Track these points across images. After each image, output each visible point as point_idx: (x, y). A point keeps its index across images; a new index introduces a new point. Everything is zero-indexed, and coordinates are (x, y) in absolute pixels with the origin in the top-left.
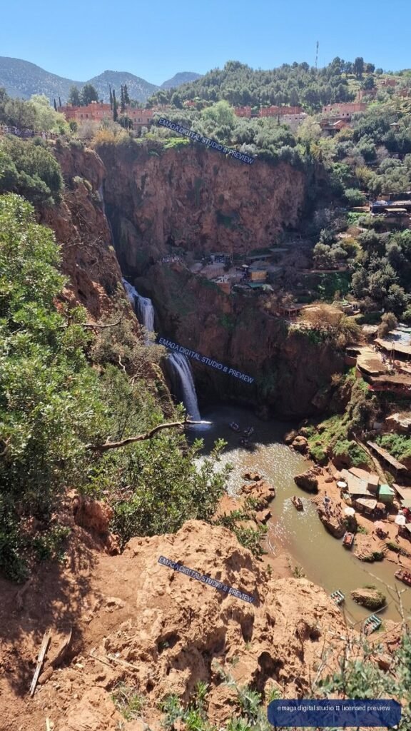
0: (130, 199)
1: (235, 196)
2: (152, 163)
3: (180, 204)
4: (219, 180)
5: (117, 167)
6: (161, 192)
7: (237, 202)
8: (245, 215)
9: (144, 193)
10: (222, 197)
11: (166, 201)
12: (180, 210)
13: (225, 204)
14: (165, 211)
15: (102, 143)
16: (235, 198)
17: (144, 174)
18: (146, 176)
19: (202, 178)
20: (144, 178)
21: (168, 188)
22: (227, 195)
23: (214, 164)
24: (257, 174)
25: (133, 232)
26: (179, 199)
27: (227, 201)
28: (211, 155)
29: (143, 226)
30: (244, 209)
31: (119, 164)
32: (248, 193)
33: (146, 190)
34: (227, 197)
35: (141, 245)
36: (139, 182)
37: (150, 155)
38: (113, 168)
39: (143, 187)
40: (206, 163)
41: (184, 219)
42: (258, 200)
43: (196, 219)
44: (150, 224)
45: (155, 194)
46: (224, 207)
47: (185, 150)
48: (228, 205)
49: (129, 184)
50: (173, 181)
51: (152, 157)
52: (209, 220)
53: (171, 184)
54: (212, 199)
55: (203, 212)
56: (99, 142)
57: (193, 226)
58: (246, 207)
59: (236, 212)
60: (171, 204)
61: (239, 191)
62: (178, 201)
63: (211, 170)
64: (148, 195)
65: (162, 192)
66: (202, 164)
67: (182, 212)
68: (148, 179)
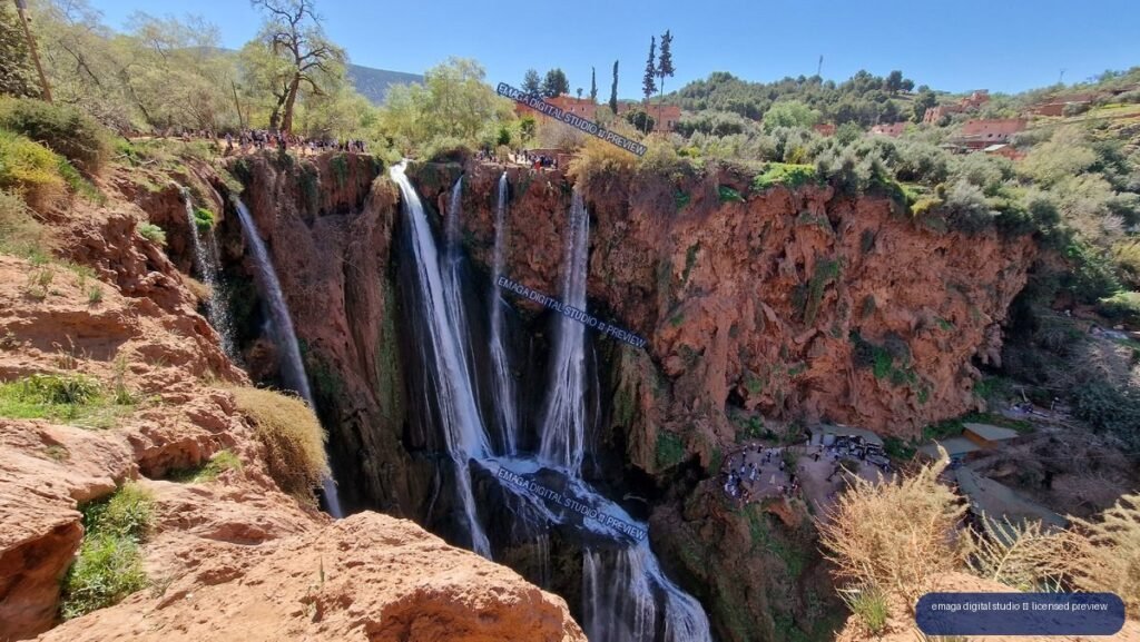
0: (648, 295)
1: (900, 301)
2: (723, 219)
3: (770, 313)
4: (872, 263)
5: (630, 222)
6: (729, 283)
7: (908, 317)
9: (688, 285)
10: (870, 301)
11: (740, 310)
12: (770, 328)
14: (735, 329)
15: (606, 161)
16: (900, 307)
17: (692, 241)
18: (696, 248)
19: (833, 257)
20: (692, 250)
21: (746, 278)
22: (882, 297)
23: (866, 224)
24: (969, 254)
25: (651, 383)
26: (768, 302)
27: (879, 310)
28: (865, 204)
29: (674, 364)
32: (938, 297)
33: (691, 277)
34: (880, 302)
35: (670, 418)
36: (679, 261)
37: (723, 199)
38: (620, 224)
39: (685, 273)
40: (850, 220)
41: (774, 350)
42: (960, 317)
43: (800, 348)
44: (695, 358)
45: (714, 289)
47: (808, 190)
48: (882, 319)
49: (656, 262)
51: (728, 204)
52: (832, 352)
53: (754, 267)
54: (846, 304)
55: (819, 333)
56: (595, 162)
57: (792, 365)
58: (933, 329)
59: (900, 338)
60: (750, 314)
61: (916, 292)
62: (765, 307)
63: (855, 239)
64: (696, 290)
65: (728, 285)
66: (836, 224)
67: (772, 333)
68: (700, 255)
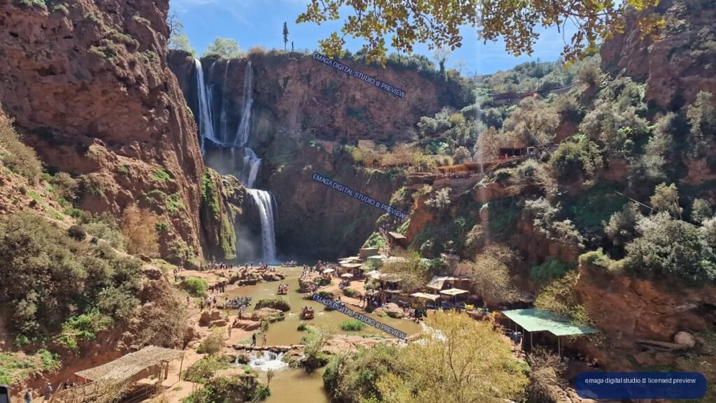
1: (365, 96)
3: (314, 99)
5: (265, 71)
7: (366, 100)
8: (372, 110)
9: (286, 90)
10: (354, 97)
11: (303, 97)
12: (314, 104)
13: (356, 103)
14: (301, 104)
16: (365, 98)
17: (286, 76)
18: (288, 78)
19: (336, 81)
20: (286, 79)
21: (306, 88)
22: (358, 95)
26: (315, 96)
27: (358, 100)
29: (280, 115)
30: (371, 104)
31: (267, 68)
32: (376, 92)
33: (288, 89)
34: (358, 97)
36: (281, 82)
39: (285, 86)
41: (318, 112)
42: (384, 98)
43: (329, 113)
44: (286, 113)
45: (295, 92)
46: (356, 105)
48: (359, 103)
49: (273, 83)
50: (311, 83)
52: (340, 113)
53: (309, 85)
54: (344, 97)
55: (335, 108)
57: (326, 118)
58: (372, 102)
59: (365, 108)
60: (306, 98)
61: (369, 92)
62: (313, 97)
63: (345, 76)
64: (288, 92)
65: (300, 91)
66: (335, 70)
67: (316, 107)
68: (290, 81)
